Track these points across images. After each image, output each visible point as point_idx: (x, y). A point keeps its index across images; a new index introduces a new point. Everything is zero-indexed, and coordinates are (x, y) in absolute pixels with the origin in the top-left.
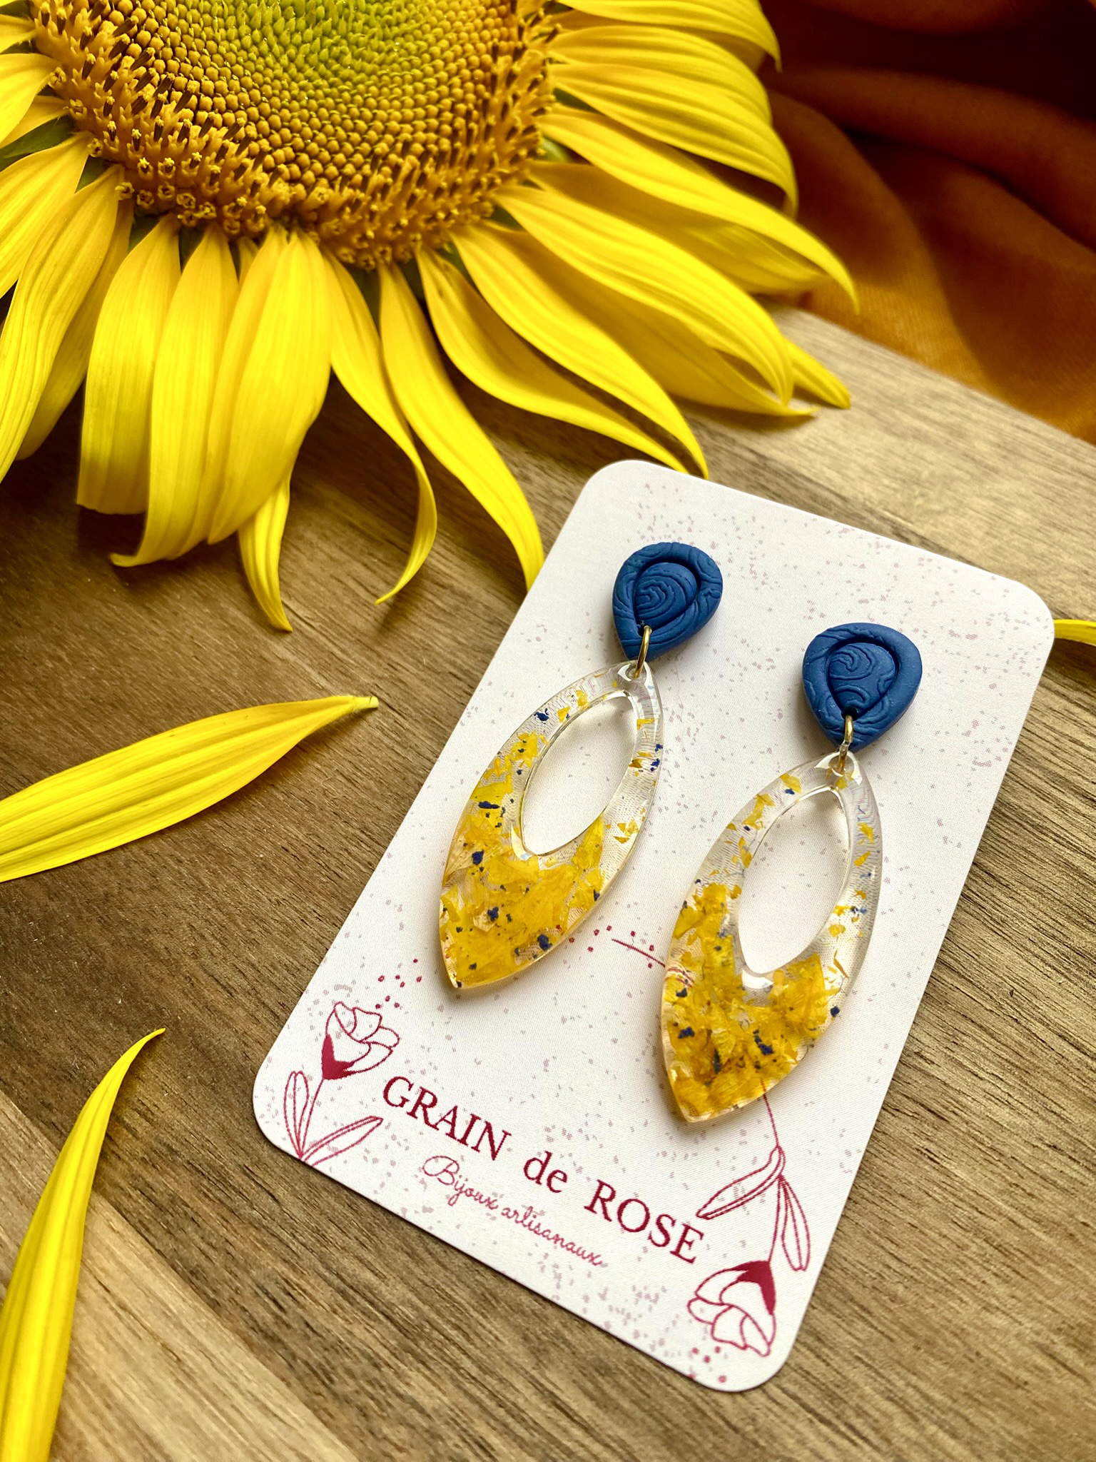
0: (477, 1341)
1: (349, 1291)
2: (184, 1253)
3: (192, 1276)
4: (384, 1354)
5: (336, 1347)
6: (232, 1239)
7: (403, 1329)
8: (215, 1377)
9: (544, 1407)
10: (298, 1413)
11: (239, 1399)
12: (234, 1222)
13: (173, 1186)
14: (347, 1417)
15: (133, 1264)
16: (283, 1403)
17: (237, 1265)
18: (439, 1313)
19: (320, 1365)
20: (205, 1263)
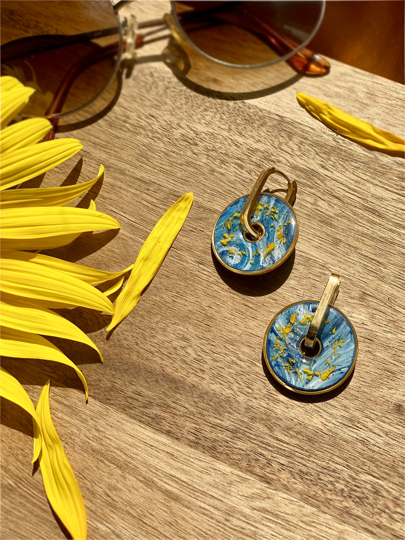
0: (253, 430)
1: (214, 426)
2: (164, 428)
3: (168, 433)
4: (229, 439)
5: (215, 440)
6: (177, 421)
7: (232, 431)
8: (184, 456)
9: (275, 441)
10: (209, 459)
11: (192, 460)
12: (176, 417)
13: (155, 412)
14: (223, 457)
15: (150, 434)
16: (205, 458)
17: (180, 427)
18: (240, 425)
19: (212, 446)
20: (171, 429)
